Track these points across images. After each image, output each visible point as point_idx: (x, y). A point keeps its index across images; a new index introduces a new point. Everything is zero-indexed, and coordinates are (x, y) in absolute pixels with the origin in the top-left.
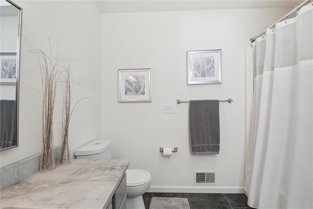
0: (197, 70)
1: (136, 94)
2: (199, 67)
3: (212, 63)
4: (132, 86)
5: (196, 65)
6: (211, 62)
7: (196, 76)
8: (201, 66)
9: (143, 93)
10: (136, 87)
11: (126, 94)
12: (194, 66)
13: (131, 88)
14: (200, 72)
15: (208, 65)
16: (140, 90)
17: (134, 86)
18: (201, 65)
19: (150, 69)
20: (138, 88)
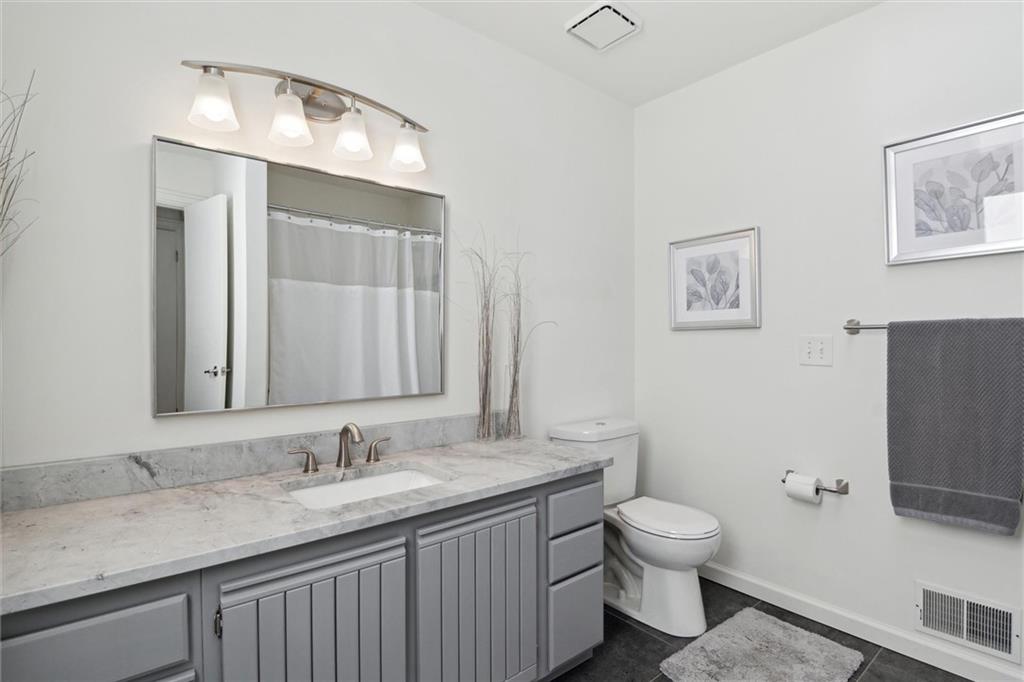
0: (926, 207)
1: (715, 306)
2: (937, 194)
3: (1001, 170)
4: (704, 285)
5: (924, 189)
6: (995, 167)
7: (922, 229)
8: (947, 191)
9: (735, 304)
10: (714, 288)
11: (689, 307)
12: (916, 197)
13: (702, 290)
14: (944, 216)
15: (979, 181)
16: (725, 292)
17: (709, 285)
18: (947, 185)
19: (753, 229)
20: (719, 288)
